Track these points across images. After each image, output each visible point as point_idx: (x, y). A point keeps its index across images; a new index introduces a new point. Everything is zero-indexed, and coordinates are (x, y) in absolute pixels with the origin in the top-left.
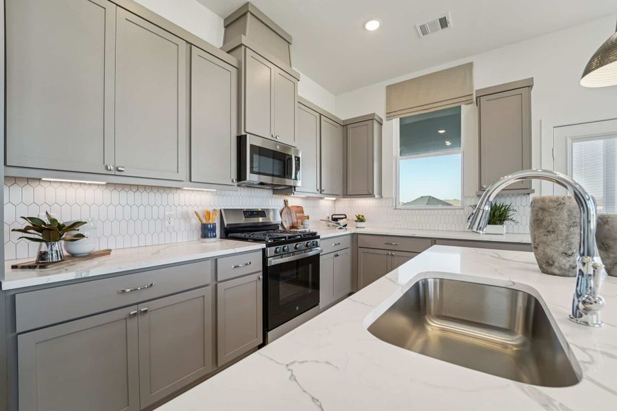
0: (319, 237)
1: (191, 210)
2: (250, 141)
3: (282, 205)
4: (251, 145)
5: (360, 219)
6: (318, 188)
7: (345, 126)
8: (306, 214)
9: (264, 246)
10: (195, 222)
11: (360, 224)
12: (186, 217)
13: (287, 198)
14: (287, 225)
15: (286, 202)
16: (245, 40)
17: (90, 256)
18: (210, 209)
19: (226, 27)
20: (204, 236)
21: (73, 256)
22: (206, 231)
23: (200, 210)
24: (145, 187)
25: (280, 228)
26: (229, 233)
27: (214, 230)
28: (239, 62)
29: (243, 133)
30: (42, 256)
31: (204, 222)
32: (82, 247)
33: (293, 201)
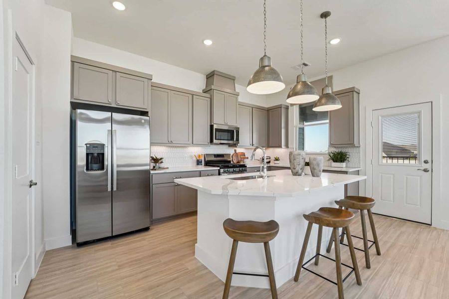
0: (246, 167)
1: (193, 154)
2: (215, 127)
3: (233, 152)
4: (216, 129)
5: (277, 159)
6: (251, 143)
7: (268, 110)
8: (246, 156)
9: (219, 168)
10: (195, 159)
11: (276, 162)
12: (191, 157)
13: (236, 148)
14: (235, 161)
15: (235, 150)
16: (213, 87)
17: (164, 168)
18: (200, 154)
19: (207, 79)
20: (198, 164)
21: (160, 168)
22: (199, 162)
23: (196, 154)
24: (178, 147)
25: (232, 162)
26: (208, 163)
27: (201, 162)
28: (211, 96)
29: (212, 124)
30: (154, 167)
31: (198, 159)
32: (162, 165)
33: (239, 150)
